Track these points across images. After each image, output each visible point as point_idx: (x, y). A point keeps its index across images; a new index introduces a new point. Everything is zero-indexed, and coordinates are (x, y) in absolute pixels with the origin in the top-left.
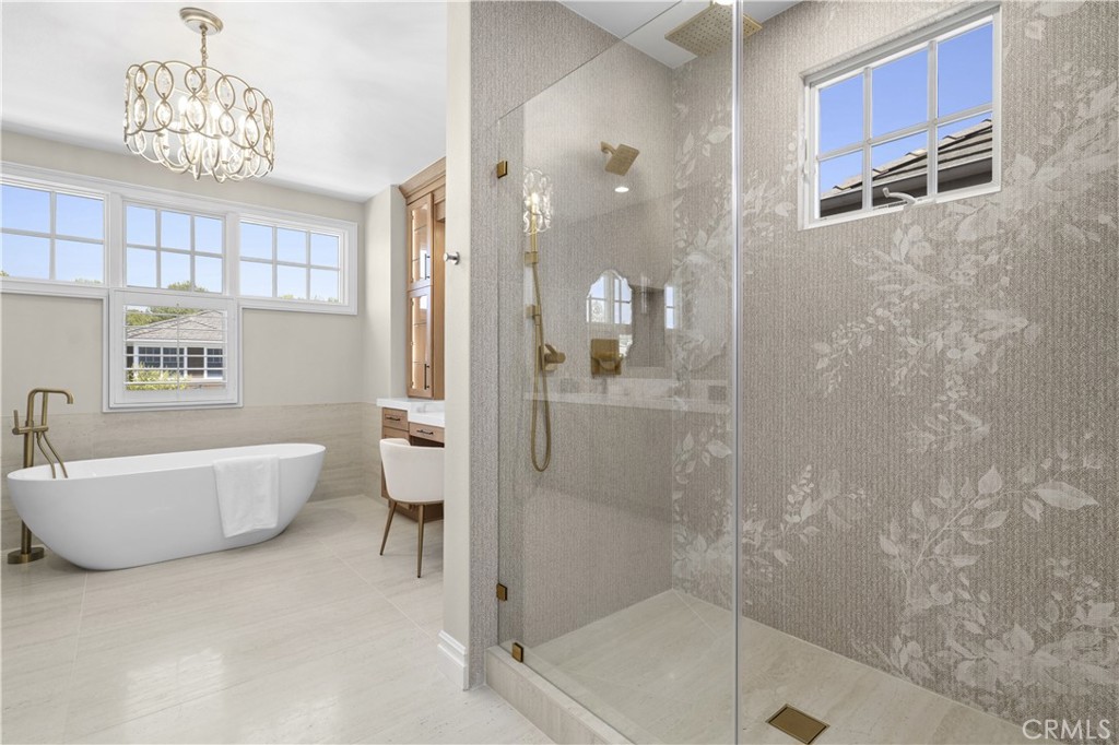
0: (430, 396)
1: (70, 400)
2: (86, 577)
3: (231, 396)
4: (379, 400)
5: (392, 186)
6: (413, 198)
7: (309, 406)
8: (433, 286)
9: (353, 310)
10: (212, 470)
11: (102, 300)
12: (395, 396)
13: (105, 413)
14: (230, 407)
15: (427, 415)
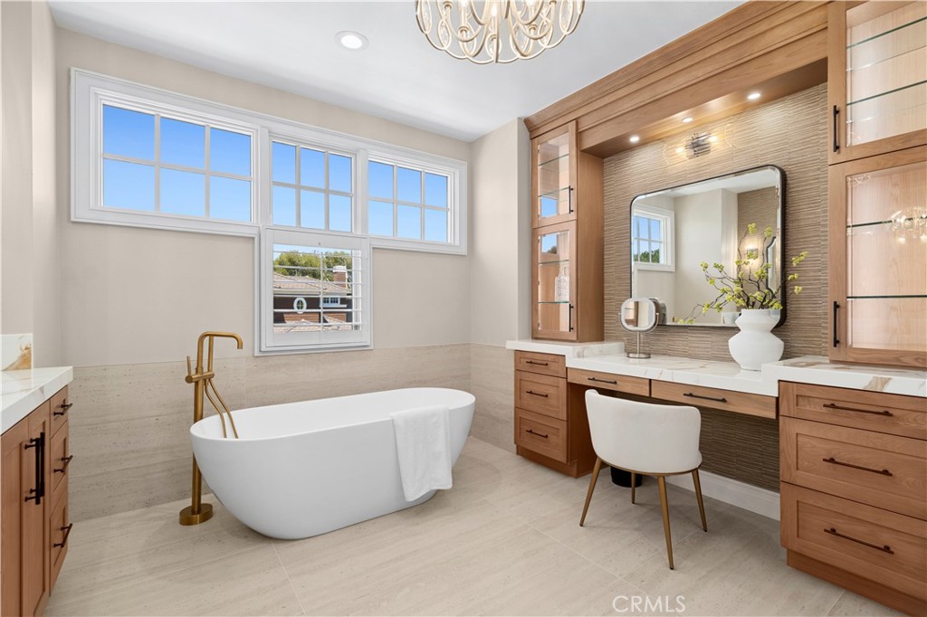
0: (575, 338)
1: (240, 346)
2: (274, 547)
3: (364, 337)
4: (508, 342)
5: (519, 118)
6: (541, 131)
7: (428, 347)
8: (577, 220)
9: (464, 251)
10: (392, 424)
11: (253, 238)
12: (521, 338)
13: (257, 357)
14: (362, 349)
15: (585, 360)
